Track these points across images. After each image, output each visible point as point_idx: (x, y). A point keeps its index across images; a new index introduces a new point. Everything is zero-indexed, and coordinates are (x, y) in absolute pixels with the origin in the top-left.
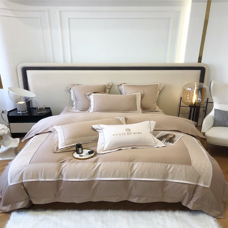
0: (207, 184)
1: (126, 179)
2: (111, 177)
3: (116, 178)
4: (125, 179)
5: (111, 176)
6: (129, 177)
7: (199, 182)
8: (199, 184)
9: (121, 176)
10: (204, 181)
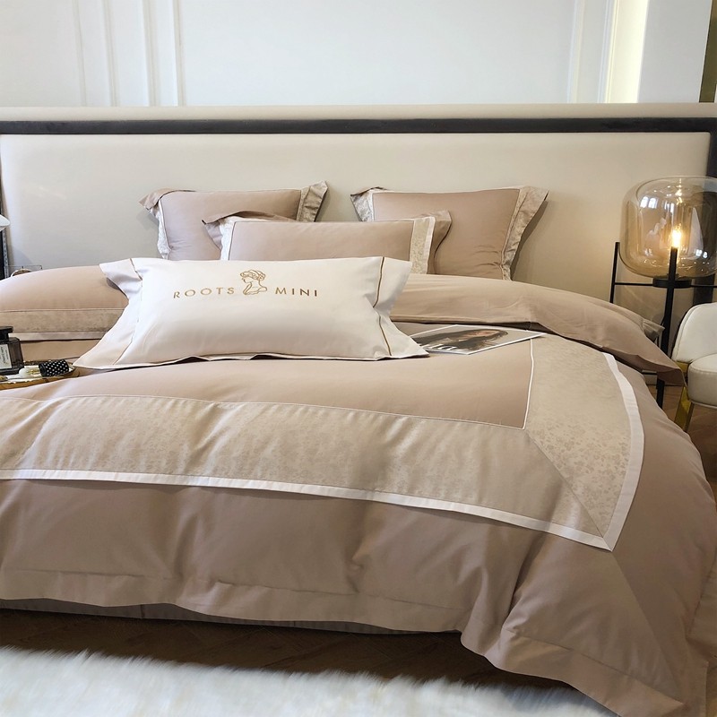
0: (599, 533)
1: (161, 479)
2: (89, 467)
3: (114, 474)
4: (158, 482)
5: (92, 460)
6: (181, 470)
7: (554, 518)
8: (553, 529)
9: (143, 462)
10: (584, 513)
